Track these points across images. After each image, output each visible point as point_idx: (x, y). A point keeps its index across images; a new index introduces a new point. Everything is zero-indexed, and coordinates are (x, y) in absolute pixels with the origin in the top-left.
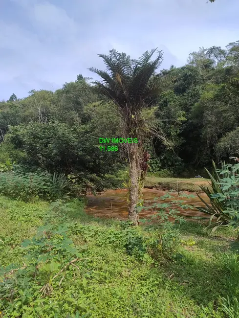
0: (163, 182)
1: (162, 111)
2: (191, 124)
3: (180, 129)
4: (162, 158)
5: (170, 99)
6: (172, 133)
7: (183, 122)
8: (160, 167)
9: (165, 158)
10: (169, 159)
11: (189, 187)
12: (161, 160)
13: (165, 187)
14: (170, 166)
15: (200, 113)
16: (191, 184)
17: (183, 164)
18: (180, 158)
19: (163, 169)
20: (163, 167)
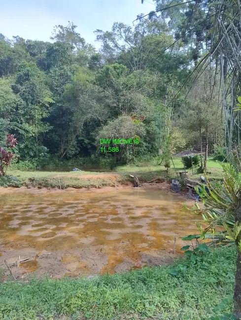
0: (36, 177)
1: (21, 84)
2: (60, 108)
3: (45, 112)
4: (22, 146)
5: (34, 73)
6: (37, 116)
7: (51, 104)
8: (18, 158)
9: (26, 147)
10: (31, 148)
11: (75, 183)
12: (20, 149)
13: (40, 184)
14: (31, 157)
15: (73, 97)
16: (76, 179)
17: (49, 155)
18: (46, 148)
19: (23, 160)
20: (22, 158)
